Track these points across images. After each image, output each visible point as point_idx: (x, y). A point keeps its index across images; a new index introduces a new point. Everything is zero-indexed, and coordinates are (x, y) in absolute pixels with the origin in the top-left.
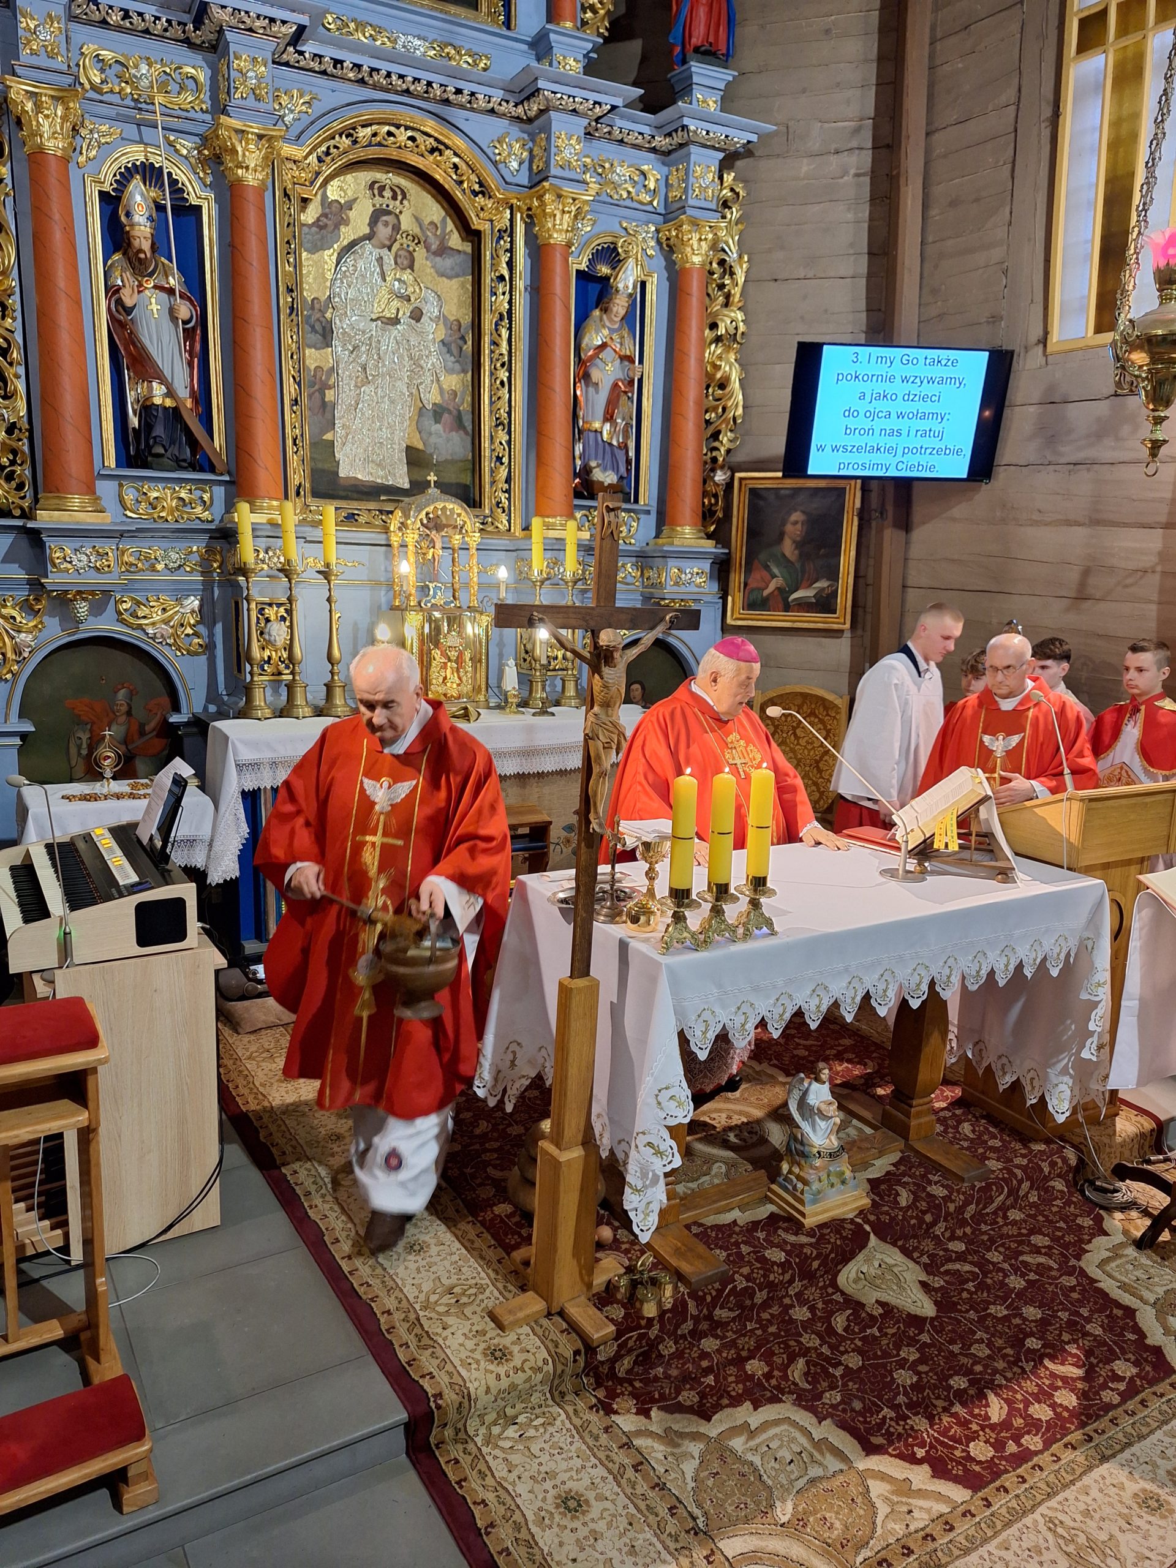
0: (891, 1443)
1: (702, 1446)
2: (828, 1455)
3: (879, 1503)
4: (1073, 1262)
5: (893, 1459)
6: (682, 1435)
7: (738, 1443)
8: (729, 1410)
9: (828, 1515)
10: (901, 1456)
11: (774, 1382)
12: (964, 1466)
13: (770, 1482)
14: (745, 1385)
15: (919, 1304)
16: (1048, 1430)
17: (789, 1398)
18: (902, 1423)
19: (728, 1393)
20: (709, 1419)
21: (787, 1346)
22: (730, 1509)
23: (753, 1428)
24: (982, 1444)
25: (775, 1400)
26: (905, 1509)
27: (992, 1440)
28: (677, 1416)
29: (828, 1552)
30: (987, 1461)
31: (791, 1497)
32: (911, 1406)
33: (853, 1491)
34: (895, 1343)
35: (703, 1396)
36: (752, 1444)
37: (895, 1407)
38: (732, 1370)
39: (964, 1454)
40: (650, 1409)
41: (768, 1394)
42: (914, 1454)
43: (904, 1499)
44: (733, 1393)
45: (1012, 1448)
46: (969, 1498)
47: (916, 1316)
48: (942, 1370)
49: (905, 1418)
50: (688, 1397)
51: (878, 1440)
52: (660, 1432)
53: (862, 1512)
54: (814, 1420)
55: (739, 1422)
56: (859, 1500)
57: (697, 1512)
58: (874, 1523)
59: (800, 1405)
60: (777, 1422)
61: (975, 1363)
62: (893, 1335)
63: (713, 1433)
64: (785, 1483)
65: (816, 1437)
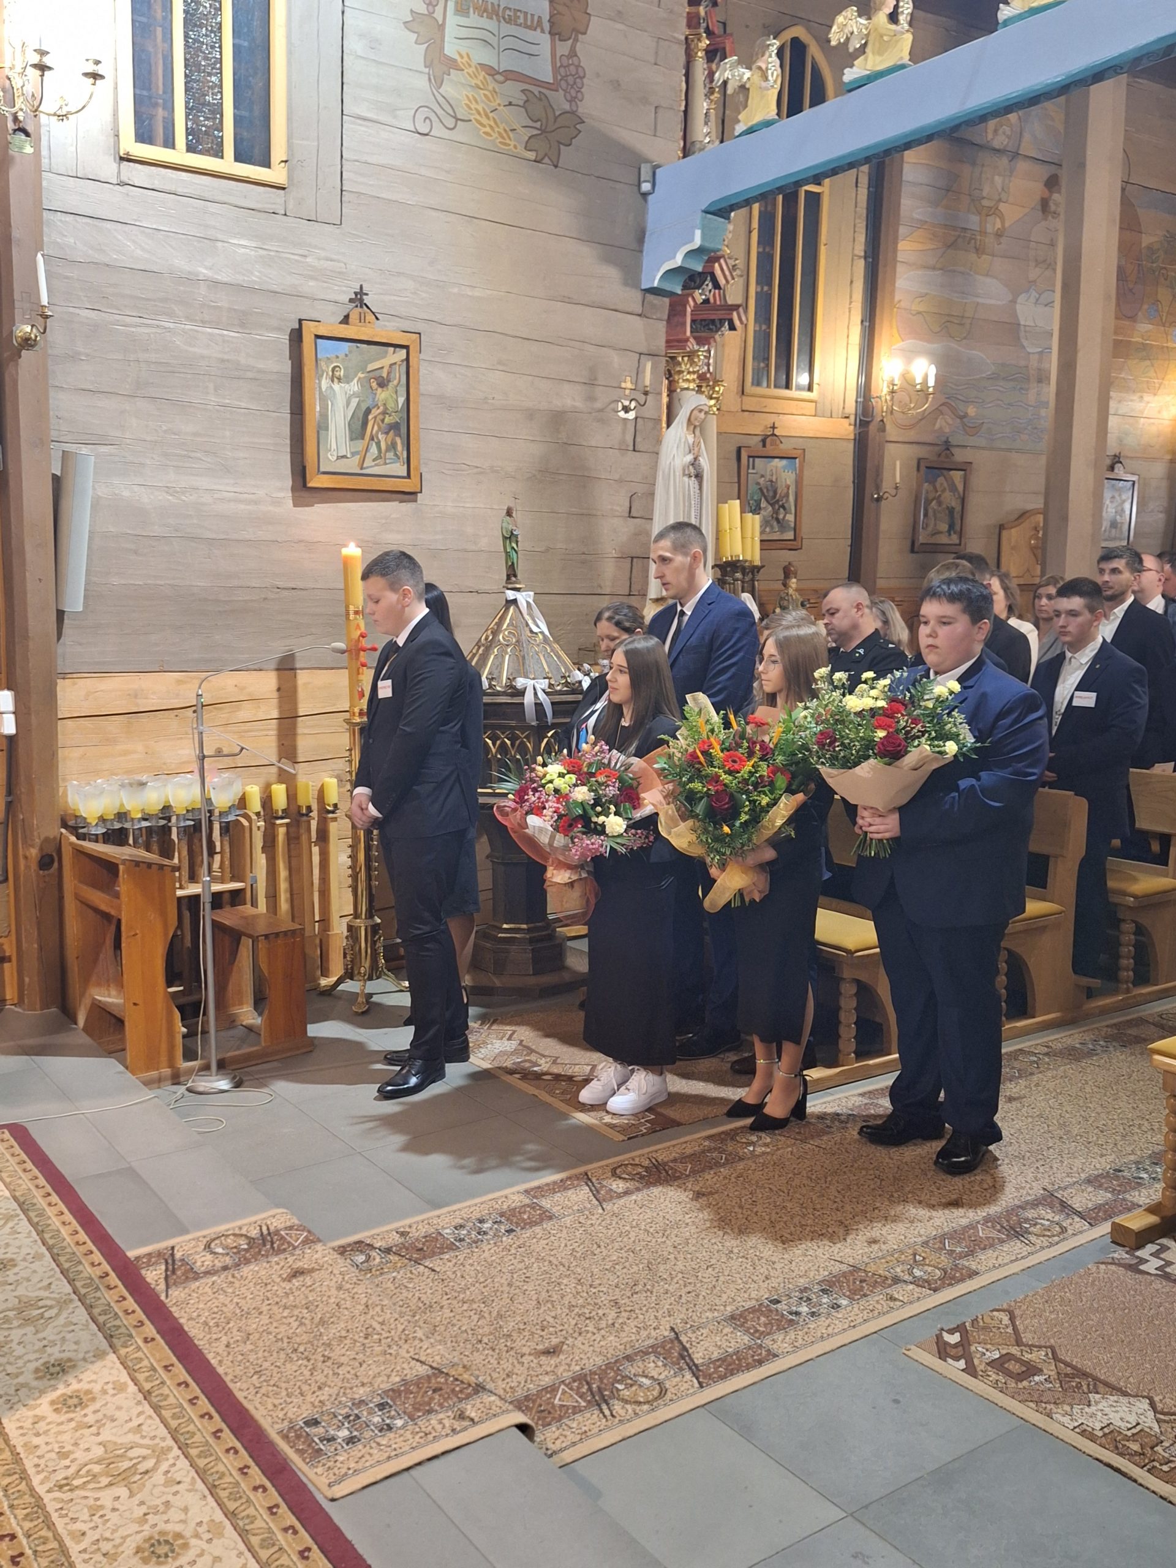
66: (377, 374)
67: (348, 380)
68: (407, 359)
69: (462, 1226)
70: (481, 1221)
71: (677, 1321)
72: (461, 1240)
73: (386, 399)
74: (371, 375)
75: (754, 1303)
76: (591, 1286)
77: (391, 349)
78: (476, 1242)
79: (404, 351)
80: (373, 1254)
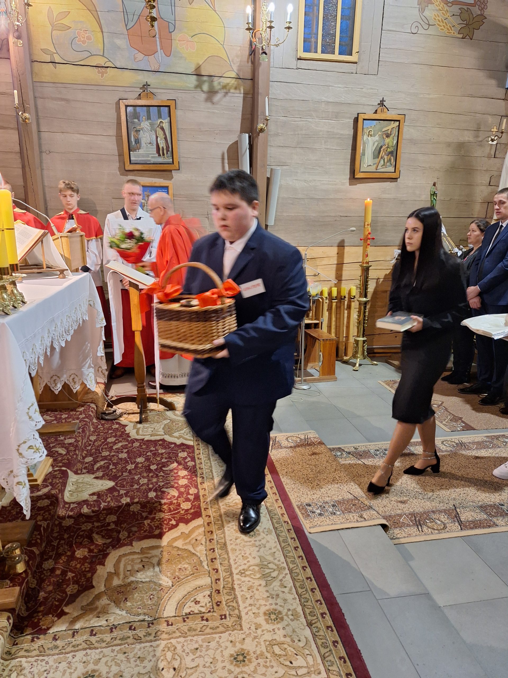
0: (162, 529)
1: (106, 597)
2: (151, 552)
3: (186, 547)
4: (130, 439)
5: (169, 532)
6: (92, 603)
7: (116, 582)
8: (95, 576)
9: (179, 567)
10: (170, 529)
11: (95, 551)
12: (189, 513)
13: (148, 580)
14: (87, 562)
15: (105, 484)
16: (191, 484)
17: (110, 550)
18: (155, 520)
19: (85, 571)
20: (93, 587)
21: (82, 536)
22: (150, 602)
23: (113, 571)
24: (184, 504)
25: (106, 556)
26: (194, 541)
27: (184, 500)
28: (77, 600)
29: (196, 576)
30: (192, 507)
31: (161, 575)
32: (150, 513)
33: (175, 552)
34: (117, 502)
35: (76, 582)
36: (121, 576)
37: (146, 518)
38: (73, 563)
39: (184, 511)
40: (62, 610)
41: (101, 556)
42: (172, 524)
43: (190, 539)
44: (87, 569)
45: (191, 497)
46: (203, 520)
47: (109, 489)
48: (142, 496)
49: (154, 518)
50: (71, 589)
51: (157, 532)
52: (80, 612)
53: (186, 555)
54: (130, 547)
55: (106, 575)
56: (180, 553)
57: (141, 617)
58: (193, 554)
59: (117, 548)
60: (118, 561)
61: (148, 485)
62: (111, 499)
63: (103, 589)
64: (152, 574)
65: (138, 551)
66: (386, 132)
67: (374, 135)
68: (399, 126)
69: (378, 450)
70: (385, 450)
71: (457, 503)
72: (376, 455)
73: (389, 142)
74: (384, 133)
75: (492, 503)
76: (424, 482)
77: (393, 122)
78: (382, 457)
79: (398, 122)
80: (344, 453)
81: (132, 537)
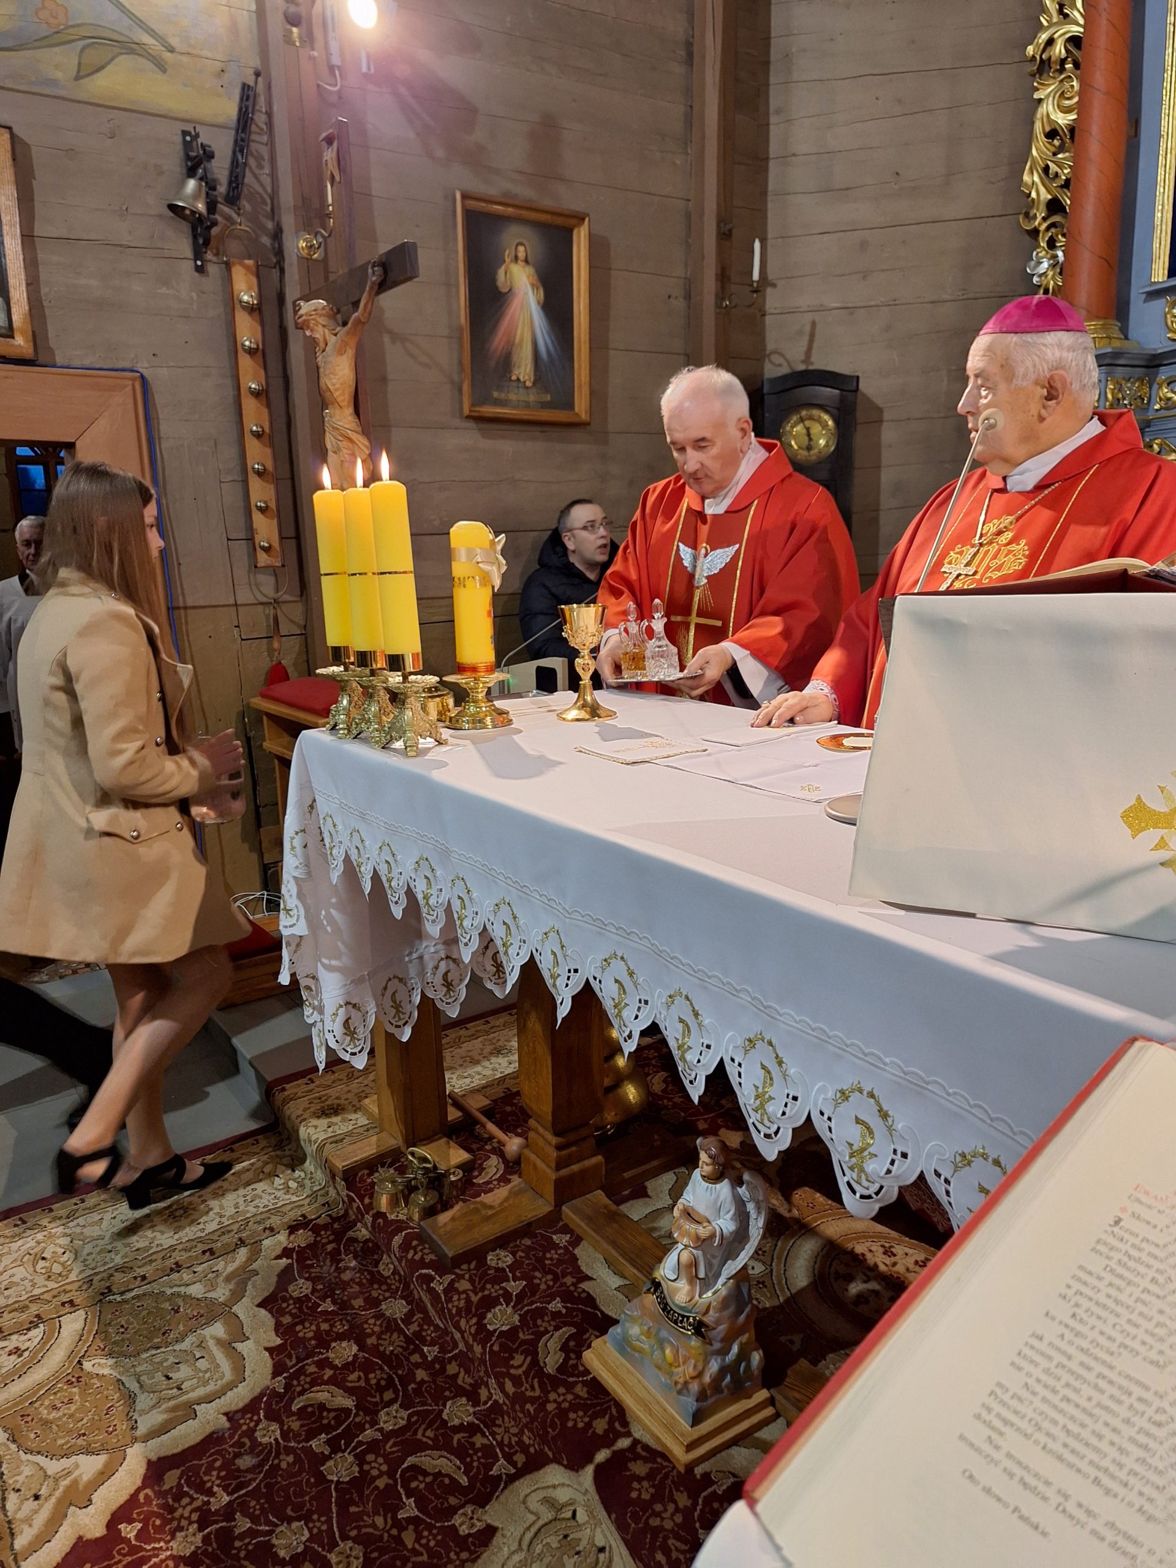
0: (162, 1494)
1: (222, 1299)
2: (165, 1416)
3: (65, 1463)
5: (132, 1490)
6: (243, 1283)
7: (219, 1331)
8: (271, 1322)
9: (73, 1407)
10: (133, 1500)
11: (312, 1369)
13: (147, 1354)
14: (312, 1338)
17: (279, 1385)
18: (195, 1516)
19: (302, 1322)
20: (261, 1304)
22: (124, 1320)
23: (239, 1346)
25: (280, 1368)
26: (43, 1492)
28: (276, 1280)
29: (26, 1402)
31: (118, 1375)
32: (225, 1537)
33: (98, 1436)
36: (211, 1343)
37: (228, 1513)
40: (289, 1256)
41: (289, 1361)
42: (130, 1521)
43: (58, 1494)
44: (299, 1327)
49: (202, 1525)
50: (304, 1288)
51: (171, 1478)
52: (255, 1266)
54: (231, 1407)
56: (81, 1441)
58: (39, 1453)
59: (261, 1395)
60: (240, 1368)
81: (240, 1437)
